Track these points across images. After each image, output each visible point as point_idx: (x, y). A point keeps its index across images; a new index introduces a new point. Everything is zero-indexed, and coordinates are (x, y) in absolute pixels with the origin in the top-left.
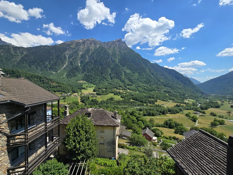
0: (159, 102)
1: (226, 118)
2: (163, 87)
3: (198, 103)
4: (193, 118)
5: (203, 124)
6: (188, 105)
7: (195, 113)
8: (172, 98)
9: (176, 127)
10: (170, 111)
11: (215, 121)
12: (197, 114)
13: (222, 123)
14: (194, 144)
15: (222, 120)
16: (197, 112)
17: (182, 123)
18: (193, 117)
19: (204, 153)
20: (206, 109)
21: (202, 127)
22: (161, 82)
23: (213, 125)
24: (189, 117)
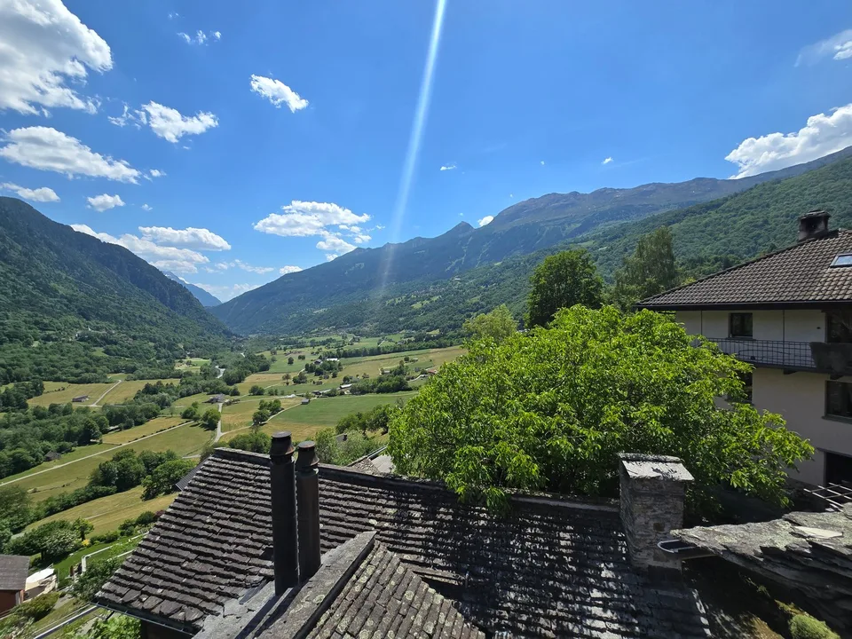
0: (55, 394)
1: (282, 394)
2: (72, 319)
3: (217, 367)
4: (205, 418)
5: (235, 427)
6: (189, 379)
7: (211, 402)
8: (123, 361)
9: (149, 472)
10: (121, 419)
11: (261, 408)
12: (217, 401)
13: (275, 409)
14: (201, 503)
15: (276, 401)
16: (216, 396)
17: (173, 449)
18: (207, 414)
19: (228, 516)
20: (239, 382)
21: (234, 436)
22: (62, 296)
23: (259, 420)
24: (196, 419)
